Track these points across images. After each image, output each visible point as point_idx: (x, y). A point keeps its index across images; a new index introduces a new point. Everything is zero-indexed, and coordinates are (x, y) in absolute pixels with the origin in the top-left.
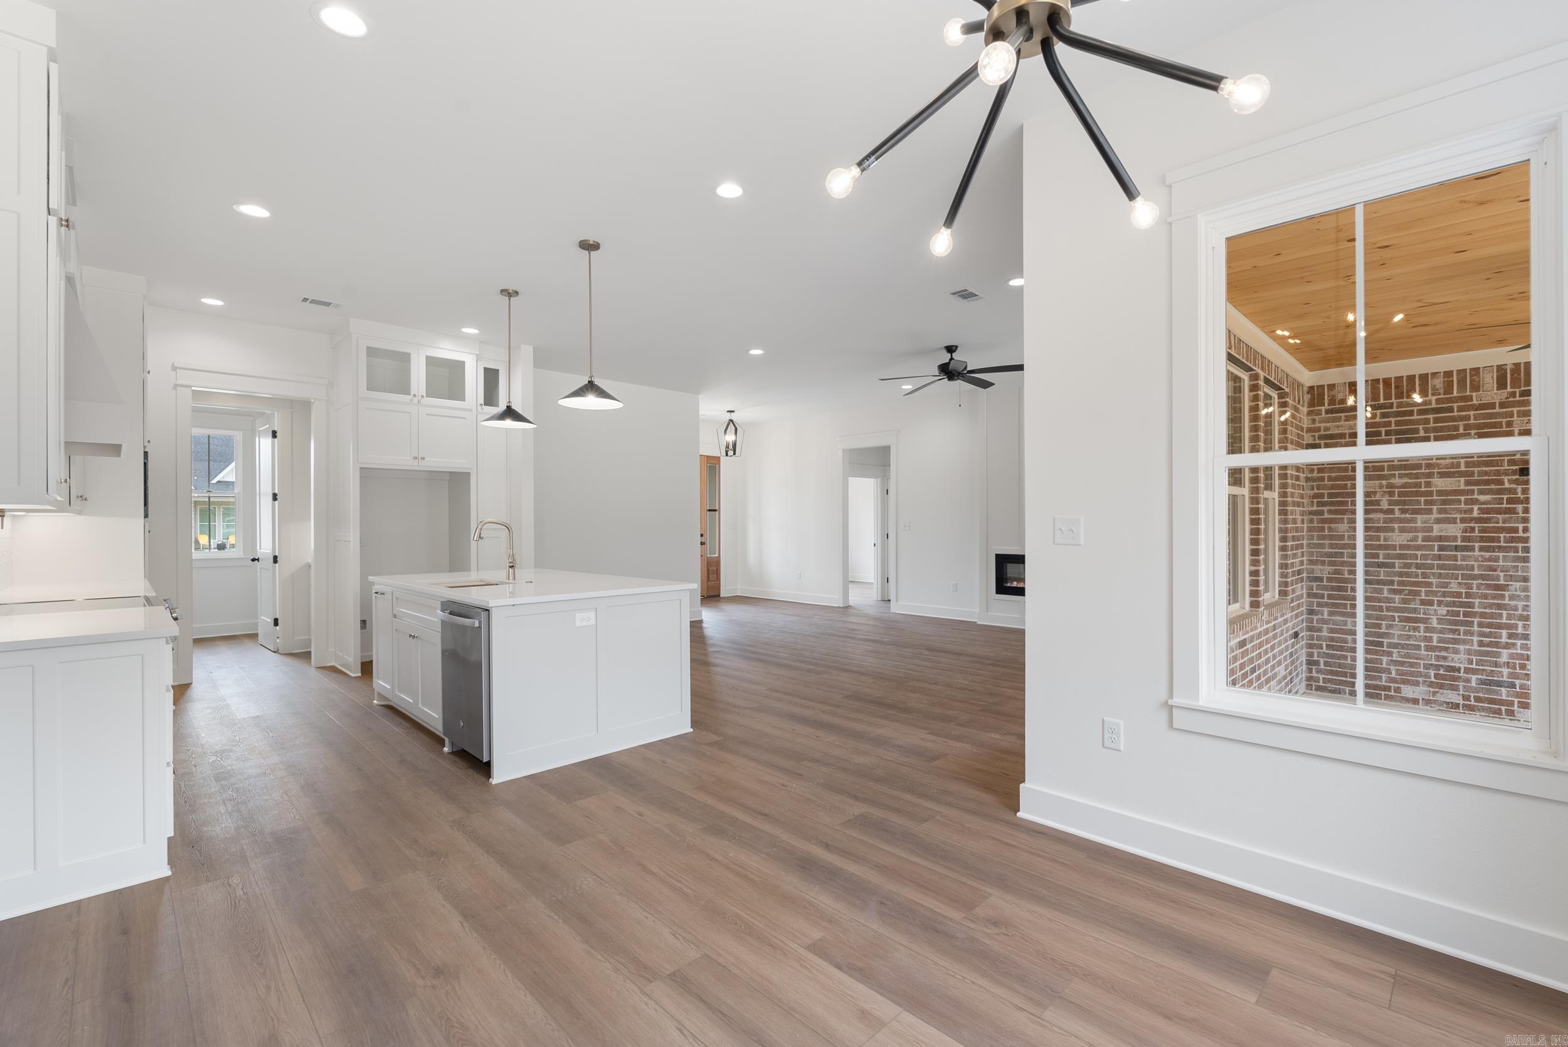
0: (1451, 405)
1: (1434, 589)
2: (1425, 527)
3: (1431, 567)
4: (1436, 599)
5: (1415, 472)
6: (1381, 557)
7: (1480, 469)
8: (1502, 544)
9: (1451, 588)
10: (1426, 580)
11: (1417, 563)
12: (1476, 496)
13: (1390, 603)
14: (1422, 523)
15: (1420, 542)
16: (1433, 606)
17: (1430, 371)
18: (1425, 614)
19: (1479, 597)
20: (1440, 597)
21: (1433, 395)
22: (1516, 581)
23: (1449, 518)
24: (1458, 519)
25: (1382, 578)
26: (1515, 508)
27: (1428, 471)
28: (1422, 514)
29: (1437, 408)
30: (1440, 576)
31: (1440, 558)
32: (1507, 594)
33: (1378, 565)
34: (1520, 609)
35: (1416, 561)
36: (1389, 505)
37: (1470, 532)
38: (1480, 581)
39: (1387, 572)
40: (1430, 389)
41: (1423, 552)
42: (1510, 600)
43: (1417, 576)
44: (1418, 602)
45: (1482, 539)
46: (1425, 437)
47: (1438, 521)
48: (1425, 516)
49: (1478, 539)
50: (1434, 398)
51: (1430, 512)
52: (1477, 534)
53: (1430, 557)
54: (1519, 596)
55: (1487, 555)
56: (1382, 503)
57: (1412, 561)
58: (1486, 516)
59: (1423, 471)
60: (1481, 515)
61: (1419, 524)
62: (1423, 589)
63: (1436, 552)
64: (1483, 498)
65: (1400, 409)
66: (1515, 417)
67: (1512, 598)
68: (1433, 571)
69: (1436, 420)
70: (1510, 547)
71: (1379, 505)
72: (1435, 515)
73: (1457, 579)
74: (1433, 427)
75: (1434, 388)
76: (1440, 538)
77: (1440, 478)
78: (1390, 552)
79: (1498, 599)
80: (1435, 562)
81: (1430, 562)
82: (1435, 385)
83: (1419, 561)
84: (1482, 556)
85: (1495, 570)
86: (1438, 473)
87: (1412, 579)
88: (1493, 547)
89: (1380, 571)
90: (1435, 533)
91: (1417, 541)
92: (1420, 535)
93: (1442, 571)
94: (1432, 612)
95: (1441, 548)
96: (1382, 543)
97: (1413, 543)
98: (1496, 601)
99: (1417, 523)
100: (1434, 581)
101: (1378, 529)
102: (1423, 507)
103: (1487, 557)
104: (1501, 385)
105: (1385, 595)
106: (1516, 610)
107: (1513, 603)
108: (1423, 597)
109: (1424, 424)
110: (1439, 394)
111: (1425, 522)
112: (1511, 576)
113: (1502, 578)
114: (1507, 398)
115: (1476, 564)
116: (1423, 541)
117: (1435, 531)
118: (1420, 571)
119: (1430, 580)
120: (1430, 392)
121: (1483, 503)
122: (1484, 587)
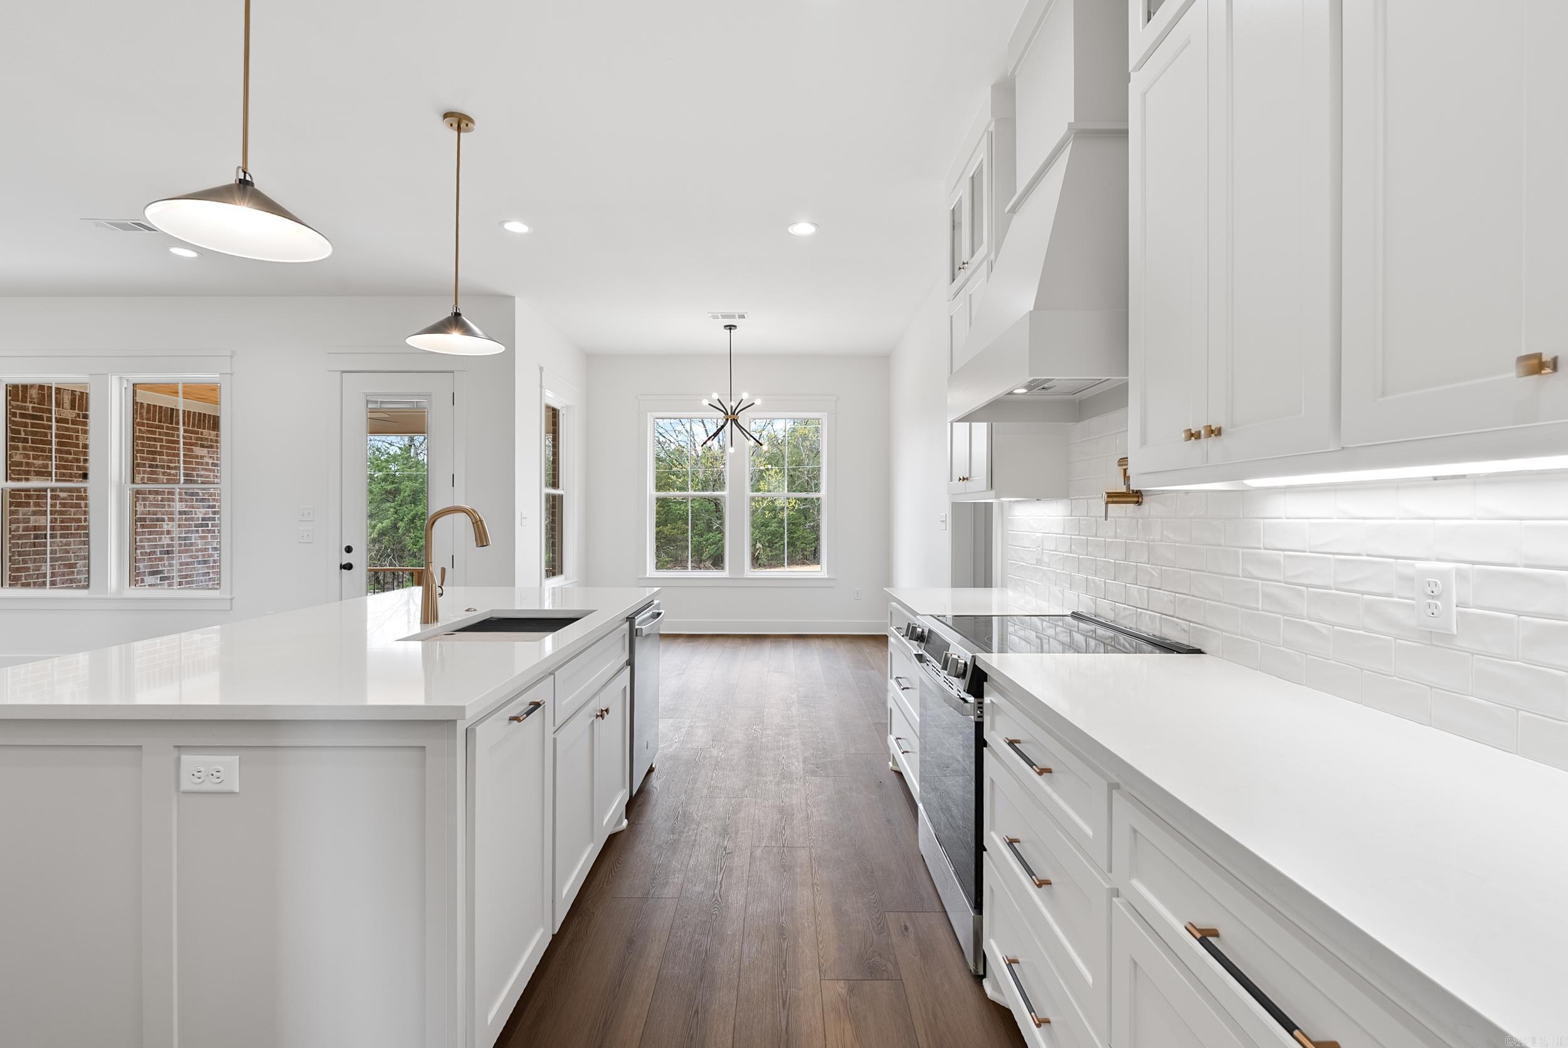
0: (42, 414)
1: (31, 573)
2: (25, 518)
3: (28, 554)
4: (32, 581)
5: (17, 468)
7: (60, 471)
8: (73, 531)
9: (43, 570)
11: (19, 551)
12: (58, 493)
15: (21, 532)
19: (60, 576)
20: (35, 579)
21: (30, 402)
22: (81, 560)
23: (41, 510)
24: (48, 512)
26: (80, 504)
27: (27, 469)
29: (33, 415)
30: (35, 561)
31: (34, 545)
32: (75, 570)
34: (83, 581)
35: (18, 550)
37: (55, 523)
38: (60, 562)
40: (28, 397)
41: (24, 541)
42: (77, 575)
45: (62, 528)
46: (25, 438)
47: (34, 513)
48: (26, 509)
49: (59, 527)
50: (31, 405)
51: (28, 505)
52: (58, 524)
53: (28, 545)
54: (82, 571)
55: (64, 540)
57: (15, 550)
58: (64, 509)
59: (23, 468)
60: (61, 509)
61: (21, 516)
62: (23, 574)
63: (31, 541)
64: (62, 495)
66: (80, 434)
67: (78, 573)
68: (30, 557)
69: (33, 426)
70: (77, 533)
72: (32, 508)
75: (31, 398)
76: (35, 528)
79: (71, 575)
81: (28, 549)
83: (20, 549)
84: (61, 542)
85: (69, 553)
86: (35, 471)
87: (15, 566)
88: (68, 534)
90: (31, 524)
91: (19, 531)
95: (36, 537)
98: (70, 577)
99: (18, 515)
100: (31, 565)
102: (23, 500)
103: (64, 542)
104: (73, 407)
106: (81, 582)
107: (79, 577)
109: (24, 427)
110: (35, 403)
112: (78, 556)
113: (72, 558)
114: (75, 417)
115: (58, 548)
116: (23, 531)
117: (31, 521)
118: (21, 558)
119: (28, 565)
120: (28, 400)
121: (63, 499)
122: (62, 566)
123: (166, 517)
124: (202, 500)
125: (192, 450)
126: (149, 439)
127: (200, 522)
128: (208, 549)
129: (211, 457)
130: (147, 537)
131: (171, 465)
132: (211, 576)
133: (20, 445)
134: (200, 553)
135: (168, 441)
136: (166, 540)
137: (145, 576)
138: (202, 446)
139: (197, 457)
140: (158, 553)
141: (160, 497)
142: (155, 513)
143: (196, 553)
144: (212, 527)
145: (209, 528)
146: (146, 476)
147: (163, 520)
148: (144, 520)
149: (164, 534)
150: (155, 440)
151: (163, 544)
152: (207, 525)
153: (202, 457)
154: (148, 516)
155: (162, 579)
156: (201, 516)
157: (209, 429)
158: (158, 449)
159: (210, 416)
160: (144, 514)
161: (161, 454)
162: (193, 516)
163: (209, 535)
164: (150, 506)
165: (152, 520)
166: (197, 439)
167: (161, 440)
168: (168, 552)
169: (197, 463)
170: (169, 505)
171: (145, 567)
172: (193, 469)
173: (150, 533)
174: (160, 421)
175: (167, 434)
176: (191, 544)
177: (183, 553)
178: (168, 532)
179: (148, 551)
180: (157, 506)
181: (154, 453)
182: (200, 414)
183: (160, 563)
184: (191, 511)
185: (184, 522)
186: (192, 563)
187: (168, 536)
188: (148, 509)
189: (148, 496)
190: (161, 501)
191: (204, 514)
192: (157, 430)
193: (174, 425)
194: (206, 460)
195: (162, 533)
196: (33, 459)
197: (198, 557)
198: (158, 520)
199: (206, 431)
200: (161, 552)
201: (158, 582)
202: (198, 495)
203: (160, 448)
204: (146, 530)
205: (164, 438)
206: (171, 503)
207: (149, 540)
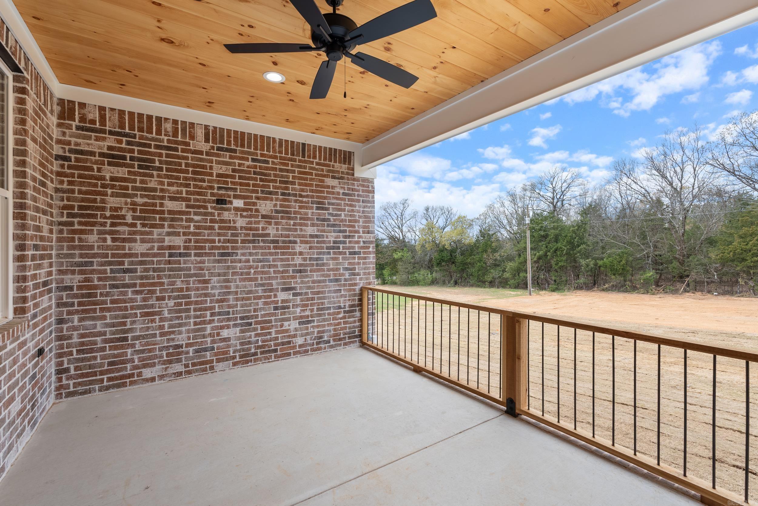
0: (177, 146)
1: (166, 287)
2: (159, 238)
3: (163, 270)
4: (167, 295)
5: (152, 194)
6: (126, 264)
7: (194, 197)
8: (207, 251)
9: (177, 285)
10: (160, 281)
11: (154, 268)
12: (192, 216)
13: (134, 302)
14: (158, 236)
15: (156, 251)
16: (165, 300)
17: (163, 116)
18: (159, 307)
19: (195, 290)
20: (169, 293)
21: (165, 135)
22: (214, 276)
23: (175, 232)
24: (181, 233)
25: (127, 282)
26: (214, 226)
27: (161, 194)
28: (157, 228)
29: (168, 146)
30: (170, 276)
31: (169, 262)
32: (209, 285)
33: (124, 271)
34: (217, 295)
35: (153, 266)
36: (133, 220)
37: (189, 243)
38: (195, 278)
39: (131, 276)
40: (163, 130)
41: (159, 259)
42: (211, 290)
43: (154, 278)
44: (154, 299)
45: (196, 248)
46: (159, 167)
47: (169, 234)
48: (159, 230)
49: (193, 247)
50: (166, 138)
51: (162, 226)
52: (192, 244)
53: (163, 262)
54: (216, 286)
55: (198, 259)
56: (127, 218)
57: (150, 266)
58: (198, 231)
59: (158, 194)
60: (195, 231)
61: (155, 236)
62: (158, 288)
63: (167, 258)
64: (196, 218)
65: (141, 141)
66: (214, 164)
67: (212, 288)
68: (165, 273)
69: (167, 156)
70: (211, 253)
71: (124, 219)
72: (166, 230)
73: (181, 278)
74: (165, 161)
75: (166, 130)
76: (170, 247)
77: (170, 200)
78: (133, 259)
79: (205, 290)
80: (167, 266)
81: (162, 266)
82: (166, 128)
83: (155, 266)
84: (196, 260)
85: (203, 270)
86: (169, 197)
87: (150, 281)
88: (202, 253)
89: (125, 276)
90: (166, 244)
91: (154, 250)
92: (156, 245)
93: (171, 273)
94: (164, 306)
95: (171, 255)
96: (127, 251)
97: (151, 251)
98: (204, 292)
100: (165, 281)
101: (124, 240)
102: (158, 222)
103: (199, 260)
104: (207, 140)
105: (130, 296)
106: (215, 296)
107: (213, 292)
108: (158, 295)
110: (169, 136)
111: (159, 235)
112: (212, 273)
113: (207, 275)
114: (210, 150)
115: (192, 266)
116: (158, 250)
117: (166, 242)
118: (156, 274)
119: (163, 280)
120: (163, 133)
121: (196, 222)
122: (197, 282)
123: (298, 240)
124: (334, 226)
125: (323, 181)
126: (281, 170)
127: (332, 245)
128: (340, 269)
129: (342, 187)
130: (280, 257)
131: (303, 193)
132: (343, 293)
133: (155, 173)
134: (331, 273)
135: (300, 173)
136: (298, 260)
137: (278, 292)
138: (334, 177)
139: (328, 187)
140: (291, 272)
141: (292, 222)
142: (288, 236)
143: (328, 273)
144: (343, 249)
145: (341, 250)
146: (278, 203)
147: (295, 242)
148: (277, 242)
149: (296, 255)
150: (287, 171)
151: (296, 264)
152: (338, 248)
153: (333, 187)
154: (280, 239)
155: (295, 295)
156: (332, 239)
157: (340, 162)
158: (291, 179)
159: (340, 151)
160: (277, 237)
161: (293, 183)
162: (325, 239)
163: (341, 256)
164: (283, 229)
165: (284, 242)
166: (329, 171)
167: (294, 172)
168: (300, 271)
169: (328, 192)
170: (301, 230)
171: (278, 284)
172: (325, 198)
173: (283, 254)
174: (293, 154)
175: (299, 166)
176: (323, 265)
177: (315, 272)
178: (301, 253)
179: (281, 269)
180: (289, 230)
181: (286, 182)
182: (330, 149)
183: (293, 280)
184: (323, 235)
185: (316, 245)
186: (324, 281)
187: (300, 257)
188: (280, 232)
189: (280, 220)
190: (293, 225)
191: (335, 238)
192: (290, 162)
193: (306, 159)
194: (337, 190)
195: (295, 254)
196: (168, 186)
197: (329, 276)
198: (290, 242)
199: (337, 164)
200: (294, 271)
201: (291, 297)
202: (330, 221)
203: (292, 179)
204: (279, 251)
205: (296, 169)
206: (303, 228)
207: (282, 260)
